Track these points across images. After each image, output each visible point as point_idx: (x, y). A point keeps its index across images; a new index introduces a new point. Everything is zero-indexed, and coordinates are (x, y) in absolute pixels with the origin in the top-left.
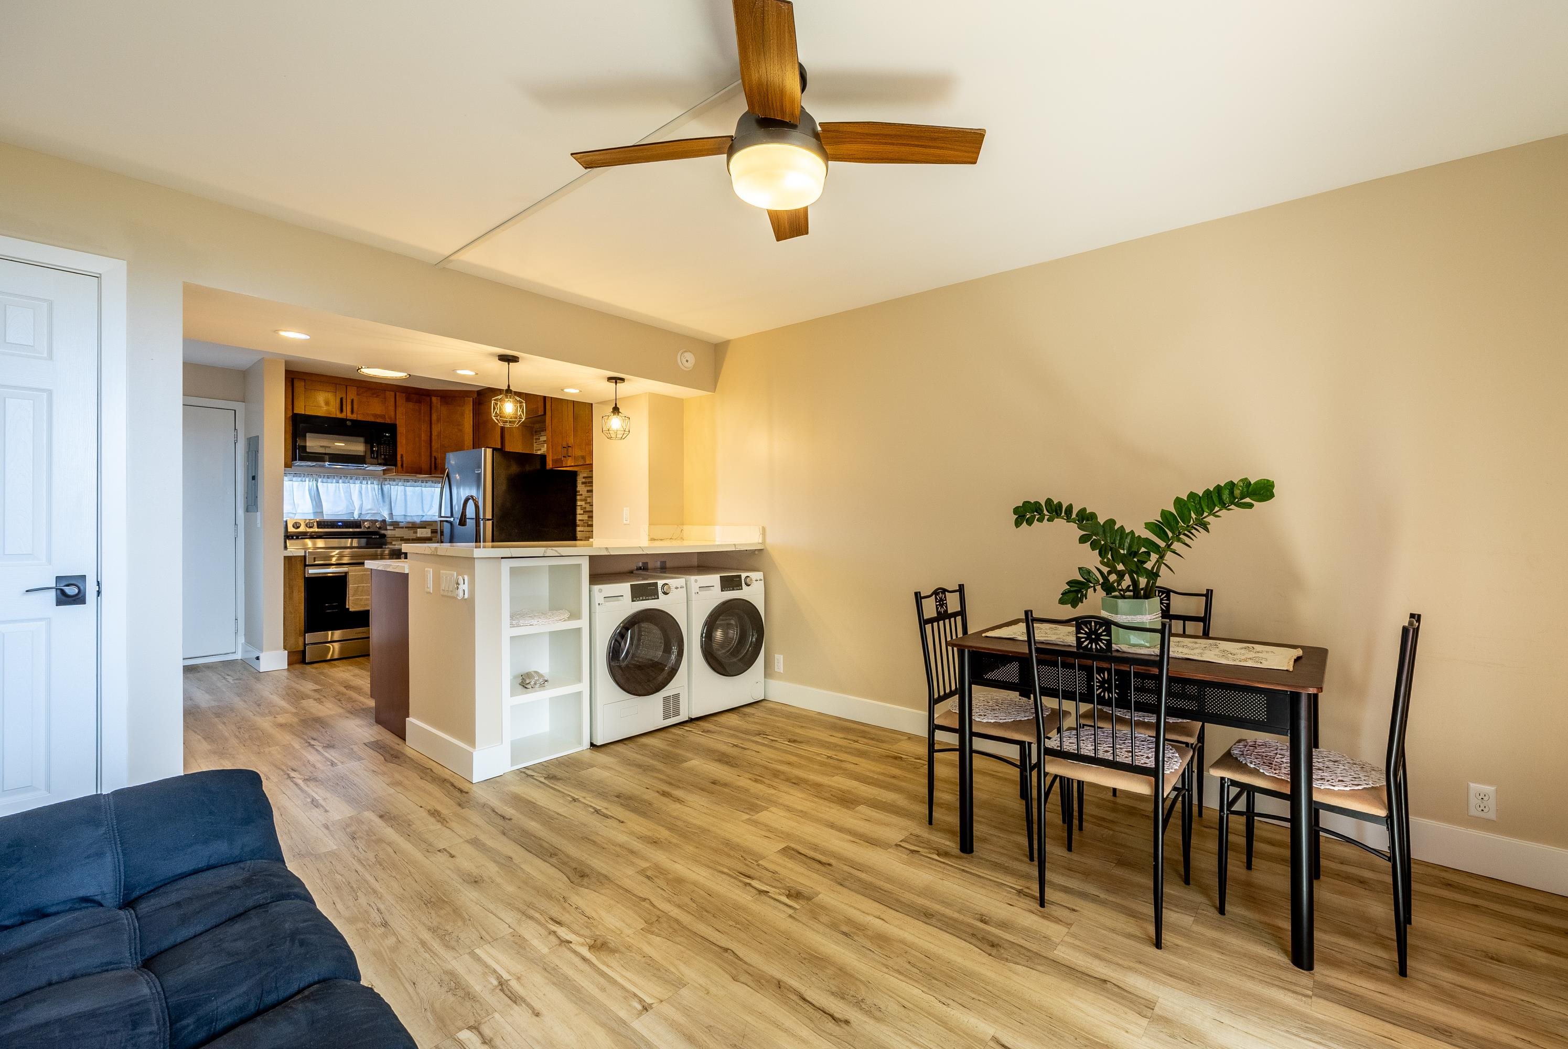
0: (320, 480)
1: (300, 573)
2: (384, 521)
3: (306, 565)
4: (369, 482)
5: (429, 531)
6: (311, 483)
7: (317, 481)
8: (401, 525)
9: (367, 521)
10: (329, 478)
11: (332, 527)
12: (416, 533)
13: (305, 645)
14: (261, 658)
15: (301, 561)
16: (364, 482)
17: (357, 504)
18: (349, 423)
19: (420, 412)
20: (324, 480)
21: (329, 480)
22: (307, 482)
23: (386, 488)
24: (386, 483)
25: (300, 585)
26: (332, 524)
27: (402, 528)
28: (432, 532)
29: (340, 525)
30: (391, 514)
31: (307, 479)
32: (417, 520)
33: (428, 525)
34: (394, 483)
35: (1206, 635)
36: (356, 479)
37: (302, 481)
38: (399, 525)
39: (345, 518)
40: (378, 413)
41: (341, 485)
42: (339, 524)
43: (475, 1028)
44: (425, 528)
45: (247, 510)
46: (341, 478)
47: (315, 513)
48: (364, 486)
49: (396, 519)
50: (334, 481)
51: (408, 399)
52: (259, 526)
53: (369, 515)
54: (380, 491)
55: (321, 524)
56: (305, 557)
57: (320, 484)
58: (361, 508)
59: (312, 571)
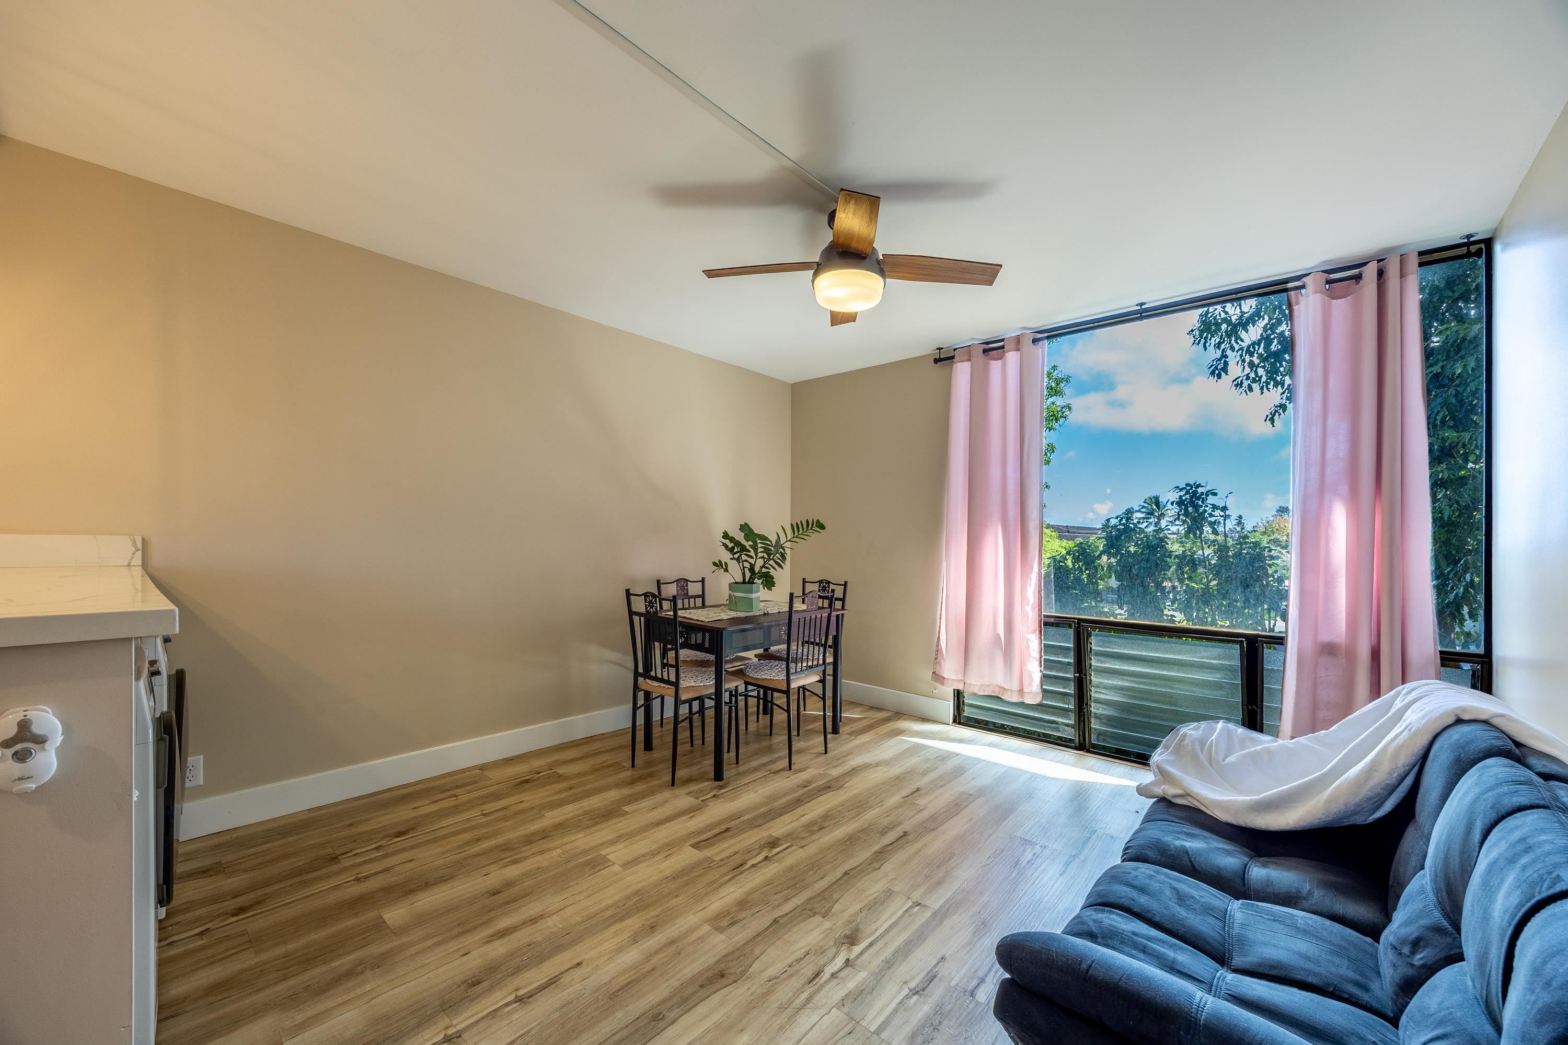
35: (703, 606)
43: (972, 994)
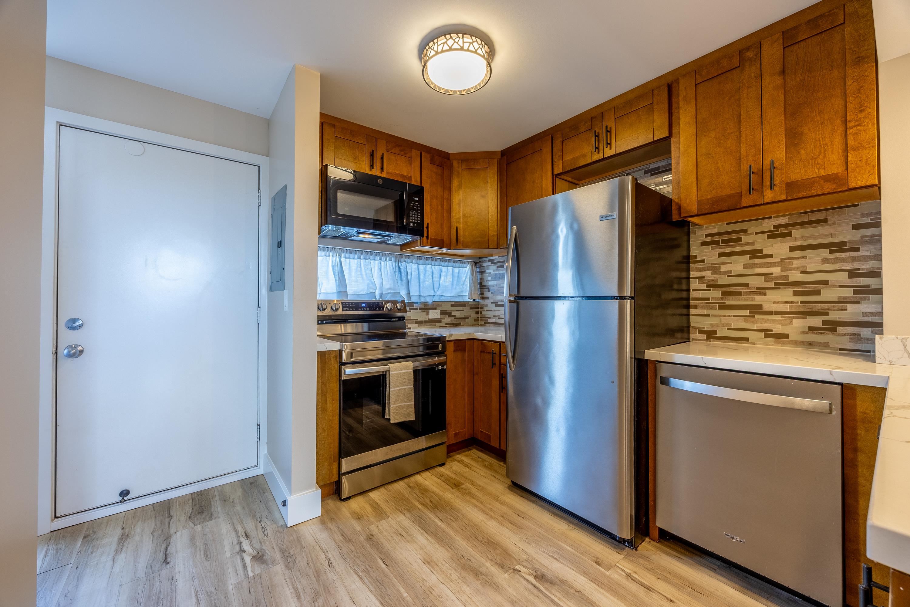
0: (343, 255)
1: (335, 373)
2: (403, 302)
3: (341, 364)
4: (388, 259)
5: (439, 312)
6: (334, 258)
7: (340, 255)
8: (416, 306)
9: (388, 302)
10: (351, 253)
11: (357, 310)
12: (428, 314)
13: (340, 475)
14: (289, 504)
15: (336, 357)
16: (383, 259)
17: (377, 282)
18: (380, 182)
19: (442, 176)
20: (347, 255)
21: (352, 256)
22: (331, 257)
23: (403, 265)
24: (402, 260)
25: (335, 389)
26: (356, 305)
27: (417, 309)
28: (441, 314)
29: (364, 307)
30: (409, 294)
31: (331, 254)
32: (429, 300)
33: (438, 306)
34: (409, 261)
36: (376, 255)
37: (326, 256)
38: (413, 306)
39: (366, 298)
40: (405, 174)
41: (362, 261)
42: (364, 305)
44: (435, 309)
45: (271, 289)
46: (362, 254)
47: (339, 293)
48: (383, 263)
49: (414, 299)
50: (356, 256)
51: (432, 162)
52: (286, 309)
53: (390, 295)
54: (397, 268)
55: (346, 305)
56: (340, 351)
57: (343, 259)
58: (381, 287)
59: (350, 371)
